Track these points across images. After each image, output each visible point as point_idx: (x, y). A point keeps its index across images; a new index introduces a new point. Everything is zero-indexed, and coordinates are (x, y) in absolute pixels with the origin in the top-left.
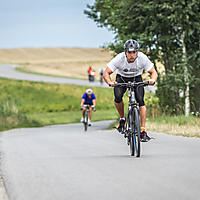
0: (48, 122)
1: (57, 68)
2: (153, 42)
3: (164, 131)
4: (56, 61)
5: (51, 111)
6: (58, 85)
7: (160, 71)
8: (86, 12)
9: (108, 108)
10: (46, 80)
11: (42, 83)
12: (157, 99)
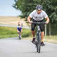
10: (1, 25)
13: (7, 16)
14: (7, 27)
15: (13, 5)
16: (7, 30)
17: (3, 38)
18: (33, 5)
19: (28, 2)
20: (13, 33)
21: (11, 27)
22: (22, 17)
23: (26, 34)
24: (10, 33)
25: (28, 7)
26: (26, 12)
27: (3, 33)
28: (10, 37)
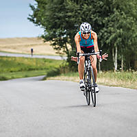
0: (10, 77)
1: (15, 48)
2: (65, 33)
3: (72, 80)
4: (13, 45)
5: (11, 72)
6: (15, 57)
7: (69, 49)
8: (28, 19)
9: (42, 69)
10: (9, 55)
11: (7, 57)
12: (68, 64)
13: (18, 38)
14: (20, 58)
15: (30, 17)
16: (19, 64)
17: (13, 78)
18: (66, 16)
19: (57, 10)
20: (30, 70)
21: (27, 58)
22: (47, 39)
23: (56, 70)
24: (25, 69)
25: (57, 21)
26: (54, 30)
27: (12, 69)
28: (26, 76)
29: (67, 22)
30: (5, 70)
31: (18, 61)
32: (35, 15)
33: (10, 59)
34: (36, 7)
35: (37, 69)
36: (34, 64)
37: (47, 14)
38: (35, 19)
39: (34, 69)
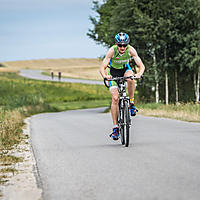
0: (63, 108)
1: (70, 72)
5: (65, 101)
6: (70, 83)
9: (104, 99)
11: (60, 82)
13: (75, 59)
14: (76, 84)
15: (90, 33)
16: (75, 92)
17: (67, 109)
18: (136, 33)
19: (125, 24)
20: (89, 99)
21: (85, 85)
24: (83, 99)
27: (66, 98)
28: (84, 108)
29: (137, 40)
30: (58, 98)
31: (74, 88)
32: (97, 31)
33: (64, 86)
34: (98, 20)
35: (98, 99)
36: (95, 92)
37: (112, 28)
38: (97, 36)
39: (94, 99)
